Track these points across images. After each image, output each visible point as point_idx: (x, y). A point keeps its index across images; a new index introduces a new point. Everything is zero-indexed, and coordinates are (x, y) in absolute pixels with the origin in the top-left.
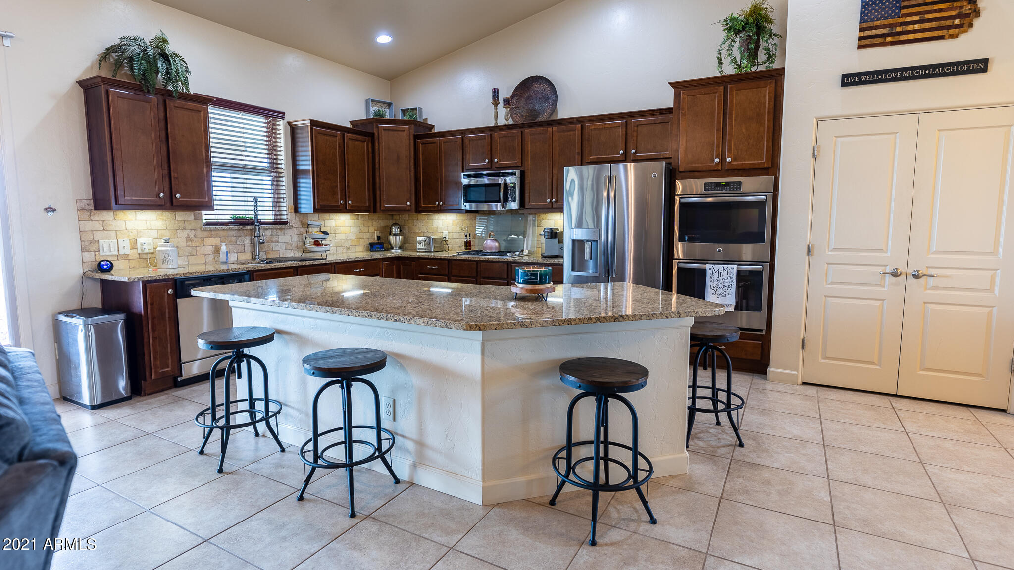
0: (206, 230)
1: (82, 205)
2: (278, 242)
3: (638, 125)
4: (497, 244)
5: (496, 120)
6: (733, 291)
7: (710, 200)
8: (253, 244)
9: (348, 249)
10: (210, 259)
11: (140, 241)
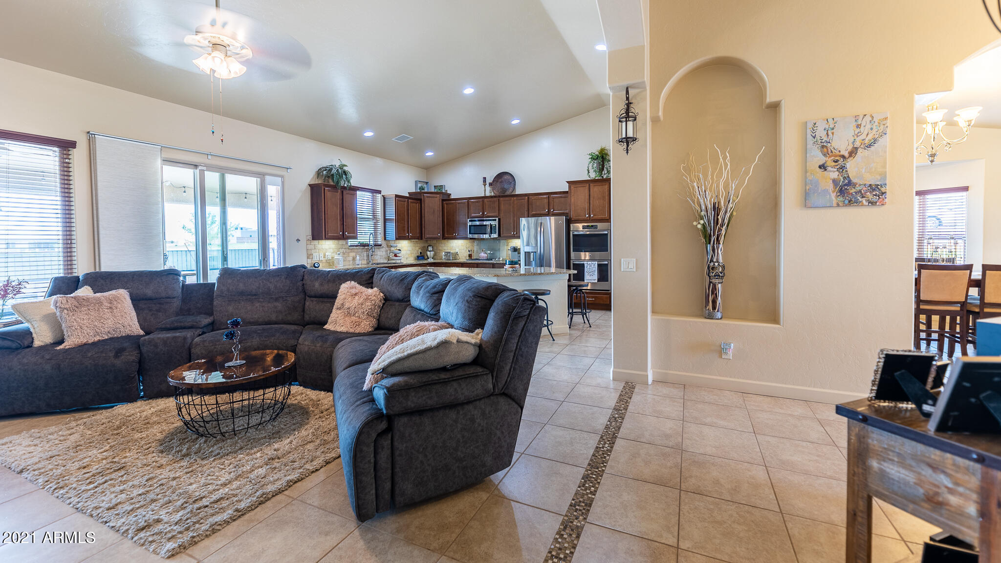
0: (351, 249)
1: (308, 238)
2: (377, 255)
3: (554, 198)
4: (486, 255)
5: (485, 193)
6: (596, 273)
7: (588, 233)
8: (367, 256)
9: (407, 259)
11: (327, 254)
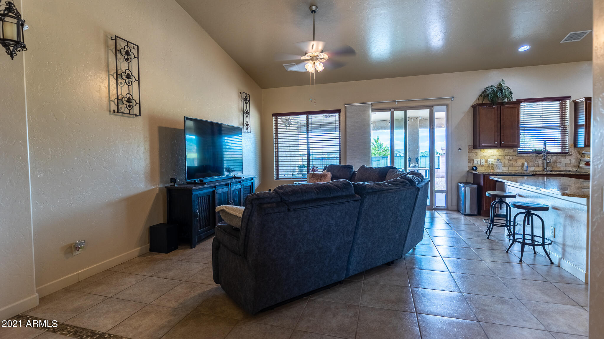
0: (518, 156)
1: (469, 147)
2: (561, 162)
8: (543, 163)
10: (519, 169)
11: (489, 160)
